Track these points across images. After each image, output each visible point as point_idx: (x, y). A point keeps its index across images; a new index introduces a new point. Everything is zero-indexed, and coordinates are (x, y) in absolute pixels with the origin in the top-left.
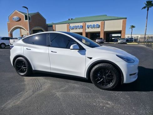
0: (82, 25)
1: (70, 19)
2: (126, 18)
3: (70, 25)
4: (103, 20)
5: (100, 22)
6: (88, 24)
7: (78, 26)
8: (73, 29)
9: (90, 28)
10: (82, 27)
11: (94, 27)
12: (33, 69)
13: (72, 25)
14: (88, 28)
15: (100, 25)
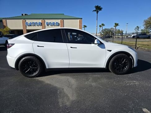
0: (41, 22)
1: (24, 15)
2: (82, 19)
3: (26, 21)
4: (62, 19)
5: (60, 20)
6: (47, 21)
7: (37, 23)
8: (30, 26)
9: (49, 25)
10: (41, 24)
11: (53, 24)
12: (47, 67)
13: (29, 21)
14: (48, 25)
15: (60, 23)
